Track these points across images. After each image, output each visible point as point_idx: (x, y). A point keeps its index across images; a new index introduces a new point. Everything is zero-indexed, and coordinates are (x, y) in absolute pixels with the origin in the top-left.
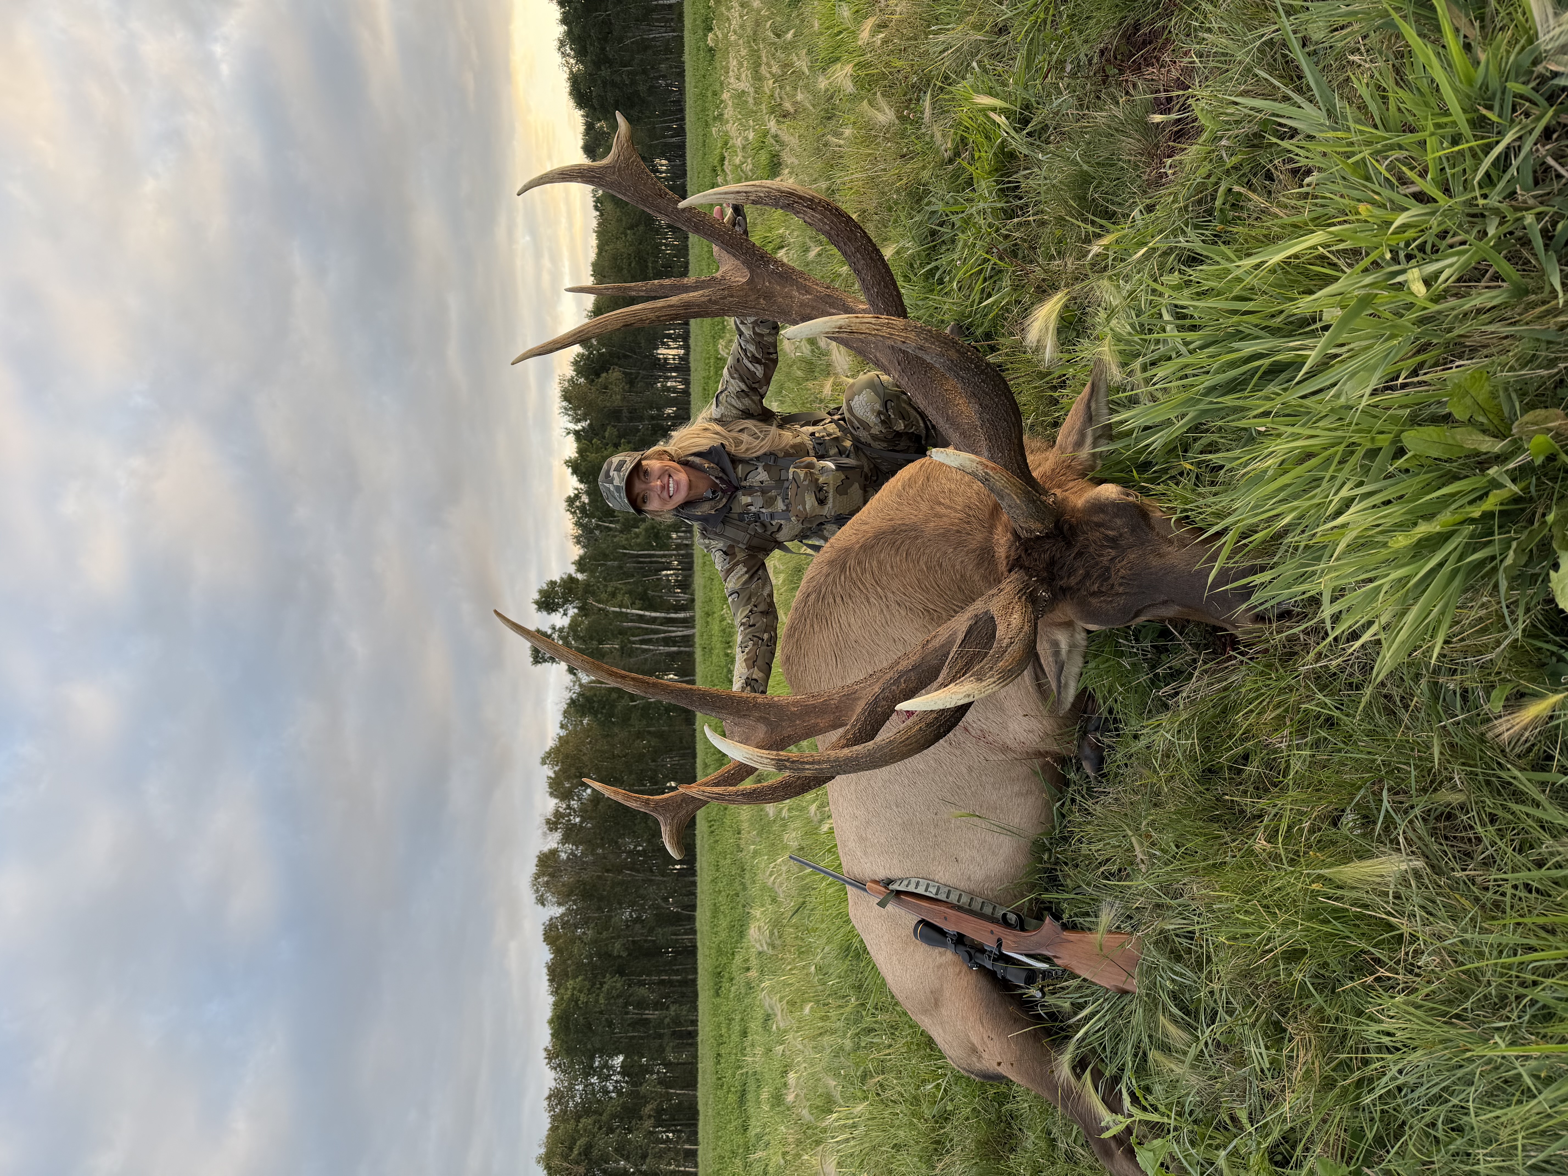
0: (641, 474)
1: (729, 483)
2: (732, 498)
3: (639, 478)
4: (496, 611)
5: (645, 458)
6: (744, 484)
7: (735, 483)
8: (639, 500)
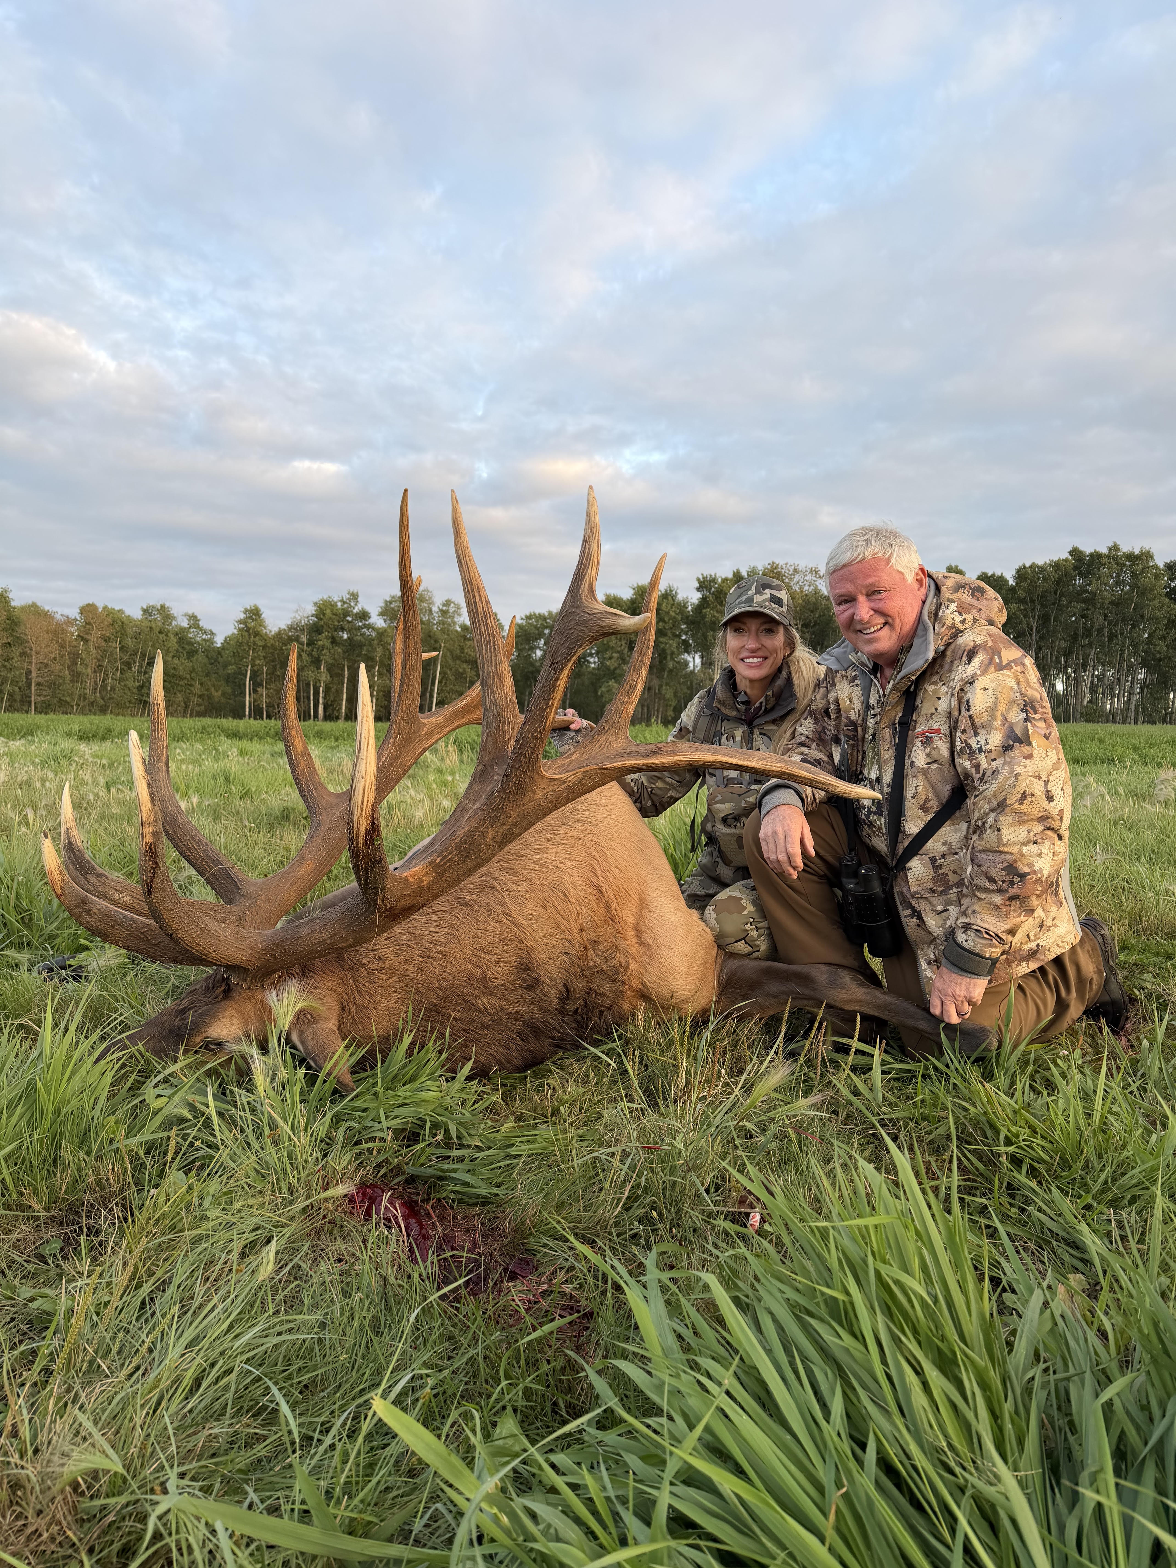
0: (767, 626)
1: (756, 716)
2: (739, 720)
3: (765, 623)
4: (406, 491)
5: (786, 629)
6: (757, 732)
7: (756, 722)
8: (737, 625)
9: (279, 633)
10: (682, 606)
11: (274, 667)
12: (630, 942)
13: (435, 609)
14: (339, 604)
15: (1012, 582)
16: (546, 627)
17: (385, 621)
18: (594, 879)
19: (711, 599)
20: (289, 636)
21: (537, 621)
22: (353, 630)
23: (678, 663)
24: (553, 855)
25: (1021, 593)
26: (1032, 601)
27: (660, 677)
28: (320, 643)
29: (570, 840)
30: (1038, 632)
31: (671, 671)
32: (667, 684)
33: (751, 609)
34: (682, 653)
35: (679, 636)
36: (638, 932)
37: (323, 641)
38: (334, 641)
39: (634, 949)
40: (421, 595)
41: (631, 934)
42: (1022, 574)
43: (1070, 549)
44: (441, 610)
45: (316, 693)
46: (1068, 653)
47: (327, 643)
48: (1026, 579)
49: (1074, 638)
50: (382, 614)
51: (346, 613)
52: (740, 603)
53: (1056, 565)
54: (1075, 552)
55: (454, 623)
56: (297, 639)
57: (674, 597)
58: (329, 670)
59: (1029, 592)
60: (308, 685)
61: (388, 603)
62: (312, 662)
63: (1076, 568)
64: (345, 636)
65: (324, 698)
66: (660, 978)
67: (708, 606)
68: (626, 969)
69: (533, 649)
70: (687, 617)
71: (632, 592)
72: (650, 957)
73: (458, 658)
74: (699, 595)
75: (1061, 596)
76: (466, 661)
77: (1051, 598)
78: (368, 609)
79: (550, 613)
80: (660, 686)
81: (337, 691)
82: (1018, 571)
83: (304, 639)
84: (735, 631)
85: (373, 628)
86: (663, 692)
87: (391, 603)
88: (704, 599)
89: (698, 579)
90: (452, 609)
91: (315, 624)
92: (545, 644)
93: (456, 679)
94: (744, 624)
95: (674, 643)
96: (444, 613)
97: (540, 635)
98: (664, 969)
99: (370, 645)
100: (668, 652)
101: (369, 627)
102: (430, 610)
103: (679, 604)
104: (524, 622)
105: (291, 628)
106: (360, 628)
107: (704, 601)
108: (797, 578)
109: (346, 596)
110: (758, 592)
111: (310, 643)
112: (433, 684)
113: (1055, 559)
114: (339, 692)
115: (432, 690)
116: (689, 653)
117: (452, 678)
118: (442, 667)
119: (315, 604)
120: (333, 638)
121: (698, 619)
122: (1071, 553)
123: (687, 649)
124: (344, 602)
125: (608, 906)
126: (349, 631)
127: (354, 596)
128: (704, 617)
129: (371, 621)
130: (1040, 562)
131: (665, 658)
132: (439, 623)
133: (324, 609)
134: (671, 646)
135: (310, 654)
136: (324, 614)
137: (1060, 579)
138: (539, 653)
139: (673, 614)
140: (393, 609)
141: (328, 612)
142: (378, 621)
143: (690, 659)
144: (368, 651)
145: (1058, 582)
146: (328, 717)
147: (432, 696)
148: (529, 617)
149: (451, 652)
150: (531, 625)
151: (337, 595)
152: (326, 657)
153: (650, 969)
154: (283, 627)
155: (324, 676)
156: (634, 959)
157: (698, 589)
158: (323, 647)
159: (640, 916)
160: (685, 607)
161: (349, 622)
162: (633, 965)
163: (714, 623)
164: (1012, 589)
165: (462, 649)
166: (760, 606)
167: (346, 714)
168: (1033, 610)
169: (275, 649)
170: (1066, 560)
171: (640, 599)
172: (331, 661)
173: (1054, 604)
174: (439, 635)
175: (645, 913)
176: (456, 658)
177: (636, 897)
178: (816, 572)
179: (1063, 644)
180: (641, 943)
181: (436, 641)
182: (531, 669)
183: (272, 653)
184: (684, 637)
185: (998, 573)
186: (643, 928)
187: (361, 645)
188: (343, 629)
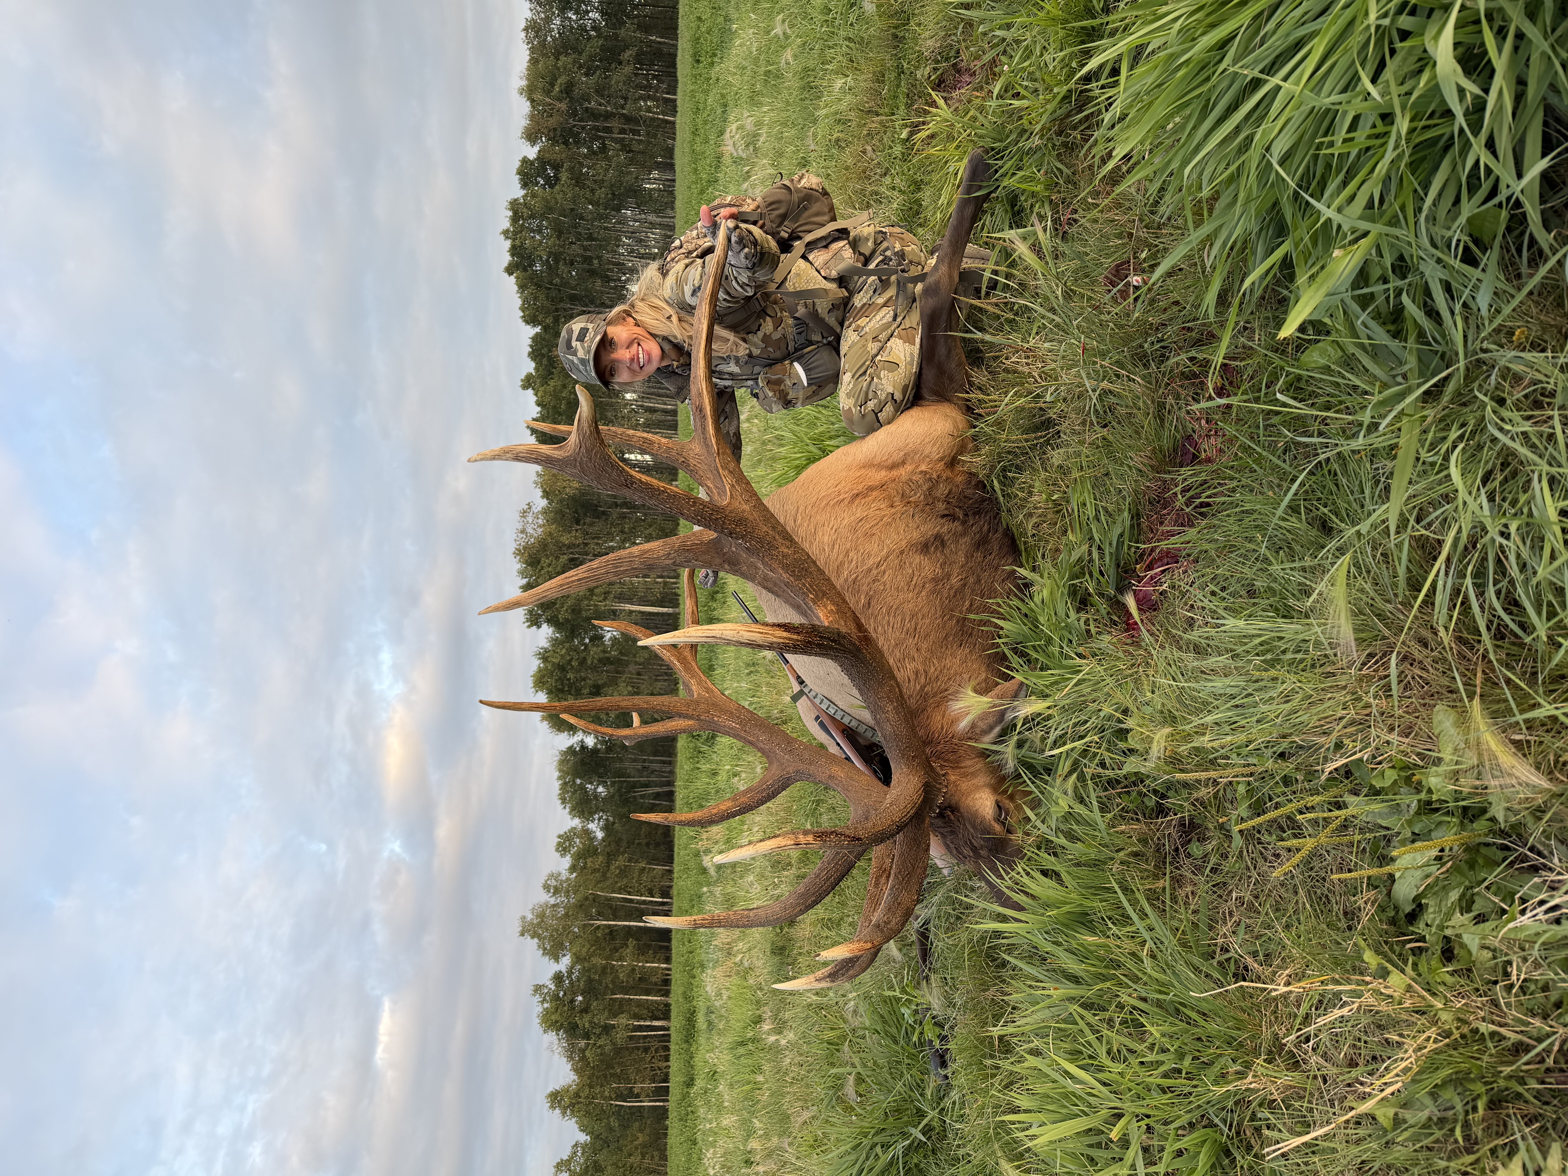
9: (575, 1070)
10: (555, 642)
11: (612, 1075)
12: (903, 473)
13: (552, 901)
14: (546, 1005)
15: (538, 329)
16: (574, 781)
17: (564, 955)
18: (846, 501)
19: (549, 613)
20: (580, 1060)
21: (568, 792)
22: (573, 990)
23: (613, 645)
24: (825, 537)
25: (549, 321)
26: (557, 310)
27: (627, 664)
28: (587, 1025)
29: (812, 527)
30: (587, 306)
31: (621, 653)
32: (635, 656)
33: (592, 363)
34: (603, 644)
35: (586, 645)
36: (893, 466)
37: (584, 1022)
38: (585, 1010)
39: (909, 468)
40: (537, 916)
41: (895, 473)
42: (530, 319)
43: (506, 275)
44: (554, 894)
45: (640, 1028)
46: (608, 279)
47: (587, 1018)
48: (535, 316)
49: (592, 273)
50: (557, 960)
51: (556, 997)
52: (586, 371)
53: (522, 287)
54: (509, 270)
55: (568, 879)
56: (583, 1051)
57: (546, 651)
58: (615, 1016)
59: (548, 313)
60: (631, 1038)
61: (545, 952)
62: (607, 1034)
63: (525, 270)
64: (580, 998)
65: (645, 1020)
66: (934, 445)
67: (556, 616)
68: (926, 473)
69: (596, 796)
70: (567, 637)
71: (540, 693)
72: (916, 454)
73: (604, 875)
74: (545, 626)
75: (552, 284)
76: (608, 866)
77: (554, 293)
78: (551, 974)
79: (559, 778)
80: (636, 663)
81: (638, 1006)
82: (527, 322)
83: (582, 1043)
84: (612, 375)
85: (572, 967)
86: (642, 660)
87: (545, 949)
88: (548, 621)
89: (529, 627)
90: (553, 883)
91: (566, 1032)
92: (591, 783)
93: (626, 876)
94: (606, 366)
95: (593, 650)
96: (557, 891)
97: (582, 788)
98: (927, 440)
99: (589, 970)
100: (602, 655)
101: (570, 972)
102: (554, 906)
103: (553, 645)
104: (568, 806)
105: (570, 1058)
106: (572, 983)
107: (551, 621)
108: (530, 530)
109: (537, 998)
110: (575, 354)
111: (587, 1036)
112: (631, 901)
113: (516, 288)
114: (639, 1004)
115: (638, 902)
116: (603, 637)
117: (625, 881)
118: (613, 892)
119: (545, 1031)
120: (581, 1011)
121: (569, 627)
122: (510, 274)
123: (597, 638)
124: (542, 1002)
125: (871, 489)
126: (575, 994)
127: (538, 989)
128: (567, 620)
129: (564, 970)
130: (519, 302)
131: (608, 659)
132: (567, 896)
133: (550, 1022)
134: (596, 653)
135: (599, 1036)
136: (557, 1022)
137: (536, 284)
138: (601, 789)
139: (564, 651)
140: (552, 947)
141: (554, 1017)
142: (565, 962)
143: (608, 636)
144: (595, 973)
145: (538, 286)
146: (666, 1016)
147: (644, 902)
148: (563, 801)
149: (600, 881)
150: (571, 798)
151: (537, 1008)
152: (602, 1019)
153: (927, 452)
154: (569, 1066)
155: (623, 1020)
156: (917, 467)
157: (539, 627)
158: (590, 1022)
159: (880, 466)
160: (556, 639)
161: (565, 994)
162: (923, 468)
163: (573, 610)
164: (545, 329)
165: (595, 871)
166: (589, 352)
167: (662, 996)
168: (565, 310)
169: (593, 1075)
170: (517, 278)
171: (548, 685)
172: (606, 1013)
173: (559, 291)
174: (580, 896)
175: (877, 460)
176: (604, 876)
177: (863, 471)
178: (525, 512)
179: (599, 283)
180: (903, 463)
181: (586, 899)
182: (617, 797)
183: (597, 1078)
184: (587, 641)
185: (529, 342)
186: (890, 461)
187: (590, 981)
188: (572, 1001)
